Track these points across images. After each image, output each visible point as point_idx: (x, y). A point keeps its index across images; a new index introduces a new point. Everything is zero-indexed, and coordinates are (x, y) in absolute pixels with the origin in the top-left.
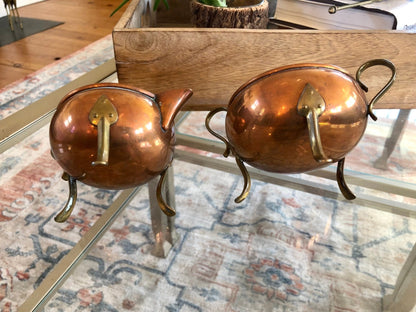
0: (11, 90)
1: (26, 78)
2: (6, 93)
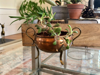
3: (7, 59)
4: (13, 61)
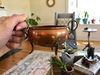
0: (13, 68)
1: (16, 64)
2: (12, 69)
3: (20, 69)
4: (25, 71)
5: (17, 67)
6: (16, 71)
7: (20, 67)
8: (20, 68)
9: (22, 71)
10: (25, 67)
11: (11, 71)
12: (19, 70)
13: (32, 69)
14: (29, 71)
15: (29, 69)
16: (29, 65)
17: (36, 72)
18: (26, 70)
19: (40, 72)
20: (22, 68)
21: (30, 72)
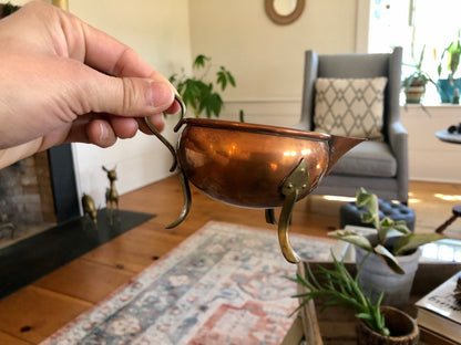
0: (118, 297)
1: (130, 282)
2: (113, 300)
5: (136, 293)
6: (131, 310)
7: (146, 295)
8: (147, 300)
9: (159, 313)
10: (172, 298)
11: (113, 312)
12: (145, 310)
13: (203, 309)
14: (190, 315)
15: (188, 305)
16: (189, 287)
17: (218, 323)
18: (176, 312)
19: (237, 323)
20: (157, 301)
21: (192, 321)
